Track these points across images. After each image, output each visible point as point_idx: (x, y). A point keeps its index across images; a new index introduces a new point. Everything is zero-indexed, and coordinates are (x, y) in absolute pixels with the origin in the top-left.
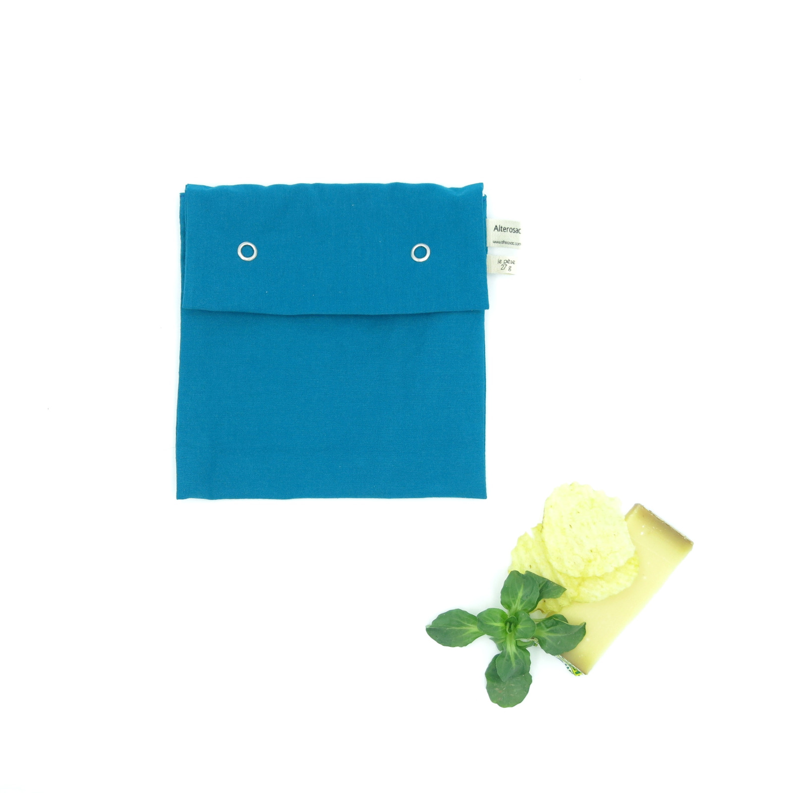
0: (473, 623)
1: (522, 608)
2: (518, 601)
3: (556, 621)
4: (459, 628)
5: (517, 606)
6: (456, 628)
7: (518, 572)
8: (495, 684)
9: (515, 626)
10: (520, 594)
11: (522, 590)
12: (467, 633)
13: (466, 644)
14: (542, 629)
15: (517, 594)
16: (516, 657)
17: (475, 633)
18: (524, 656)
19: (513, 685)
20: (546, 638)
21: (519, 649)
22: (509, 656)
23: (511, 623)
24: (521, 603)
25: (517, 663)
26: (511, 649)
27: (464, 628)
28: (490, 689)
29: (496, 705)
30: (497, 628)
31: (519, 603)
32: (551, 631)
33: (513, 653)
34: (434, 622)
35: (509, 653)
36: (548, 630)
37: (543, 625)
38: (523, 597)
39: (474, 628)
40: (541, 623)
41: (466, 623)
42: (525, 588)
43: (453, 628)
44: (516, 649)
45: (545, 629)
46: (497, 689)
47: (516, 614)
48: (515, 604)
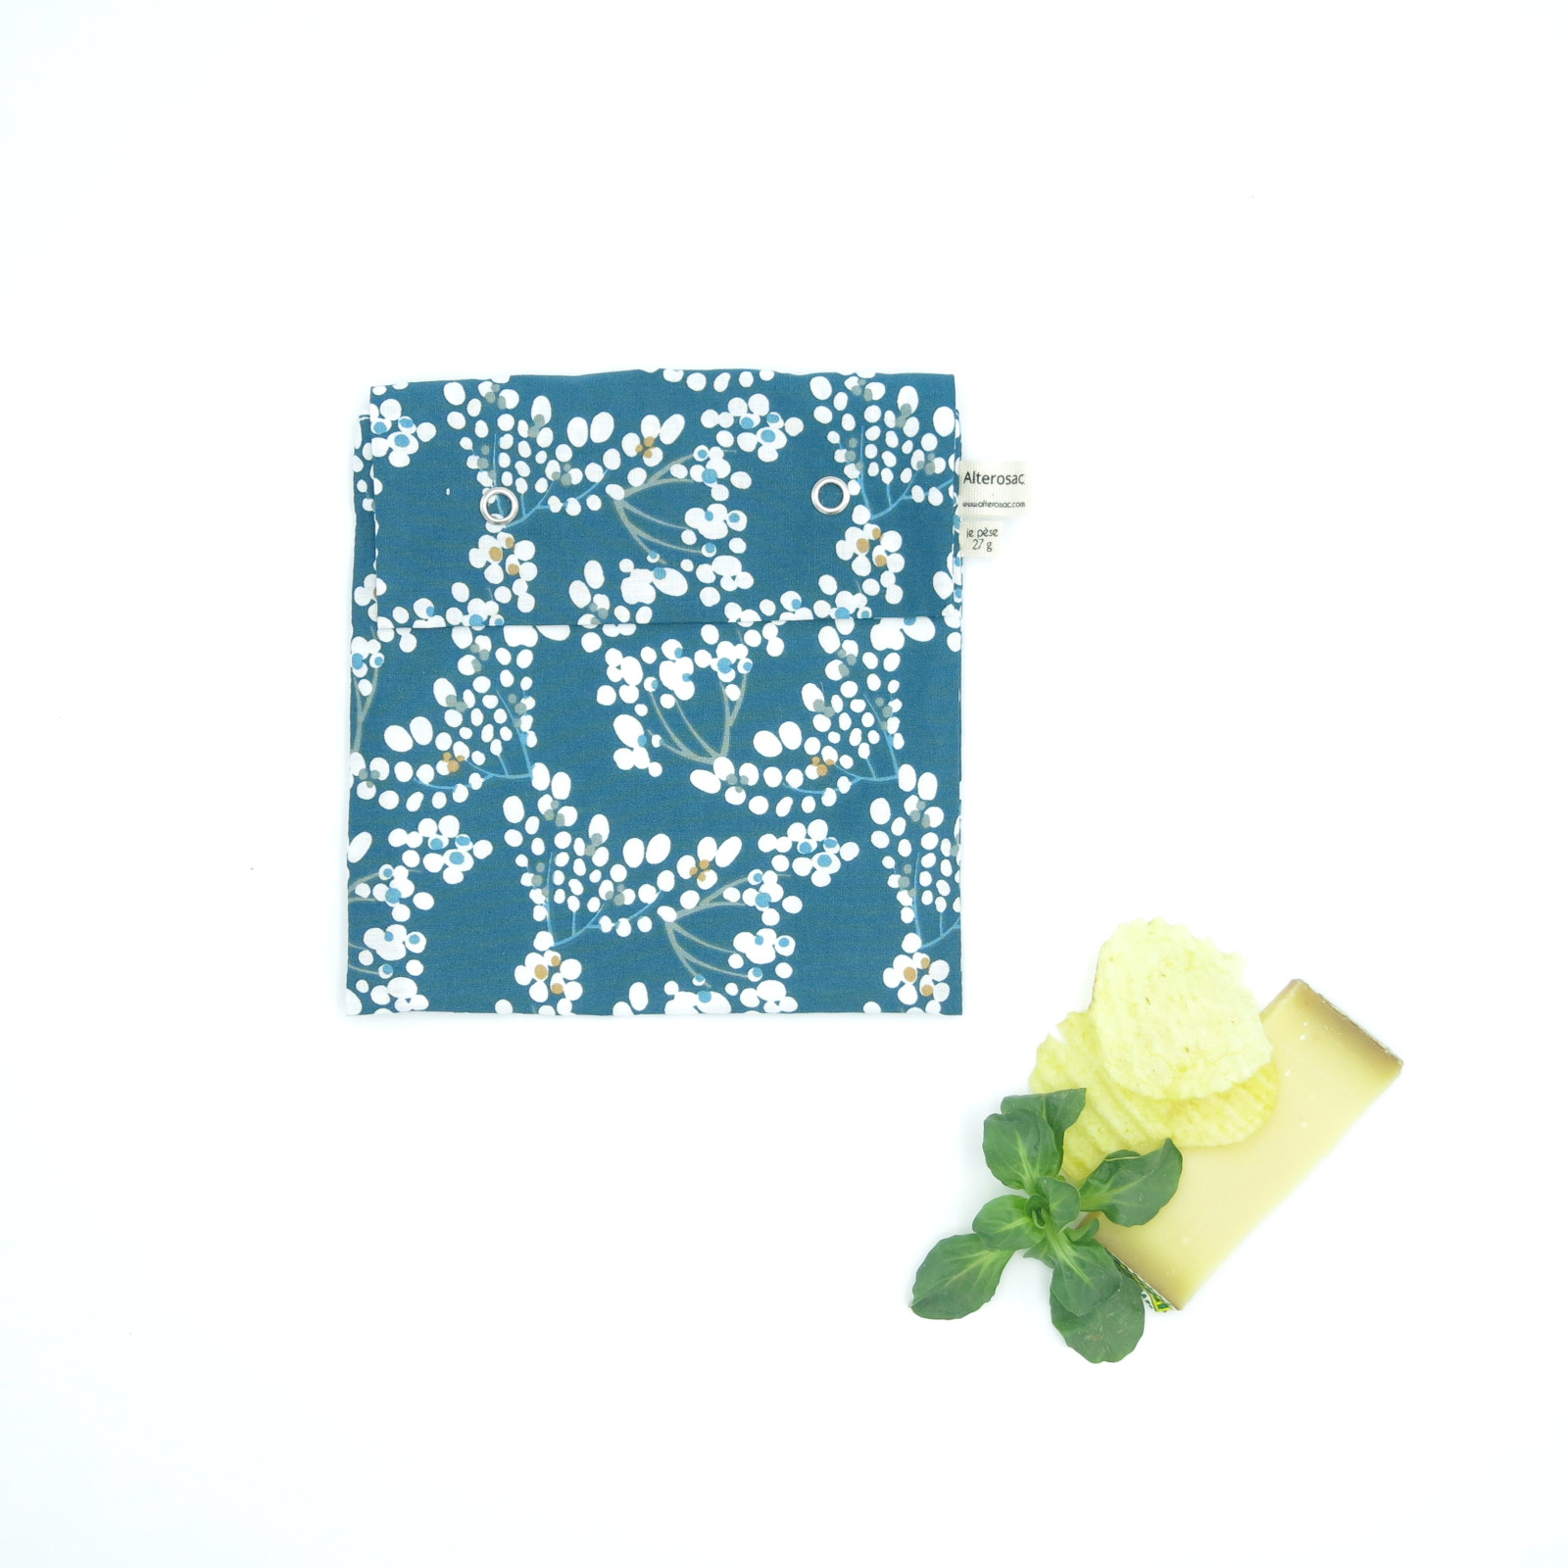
0: (980, 1248)
1: (1041, 1171)
2: (1026, 1165)
3: (1116, 1166)
4: (964, 1272)
5: (1029, 1174)
6: (959, 1275)
7: (995, 1116)
8: (1079, 1331)
9: (1048, 1211)
10: (1022, 1151)
11: (1020, 1142)
12: (982, 1271)
13: (992, 1292)
14: (1097, 1189)
15: (1016, 1155)
16: (1082, 1264)
17: (993, 1264)
18: (1094, 1256)
19: (1111, 1314)
20: (1114, 1201)
21: (1078, 1248)
22: (1069, 1268)
23: (1038, 1208)
24: (1033, 1164)
25: (1090, 1274)
26: (1066, 1254)
27: (972, 1266)
28: (1077, 1343)
29: (1104, 1364)
30: (1018, 1231)
31: (1030, 1166)
32: (1115, 1185)
33: (1072, 1260)
34: (916, 1289)
35: (1065, 1262)
36: (1108, 1185)
37: (1095, 1183)
38: (1029, 1152)
39: (987, 1257)
40: (1091, 1181)
41: (969, 1256)
42: (1024, 1134)
43: (955, 1278)
44: (1075, 1249)
45: (1101, 1186)
46: (1088, 1337)
47: (1037, 1187)
48: (1024, 1173)
